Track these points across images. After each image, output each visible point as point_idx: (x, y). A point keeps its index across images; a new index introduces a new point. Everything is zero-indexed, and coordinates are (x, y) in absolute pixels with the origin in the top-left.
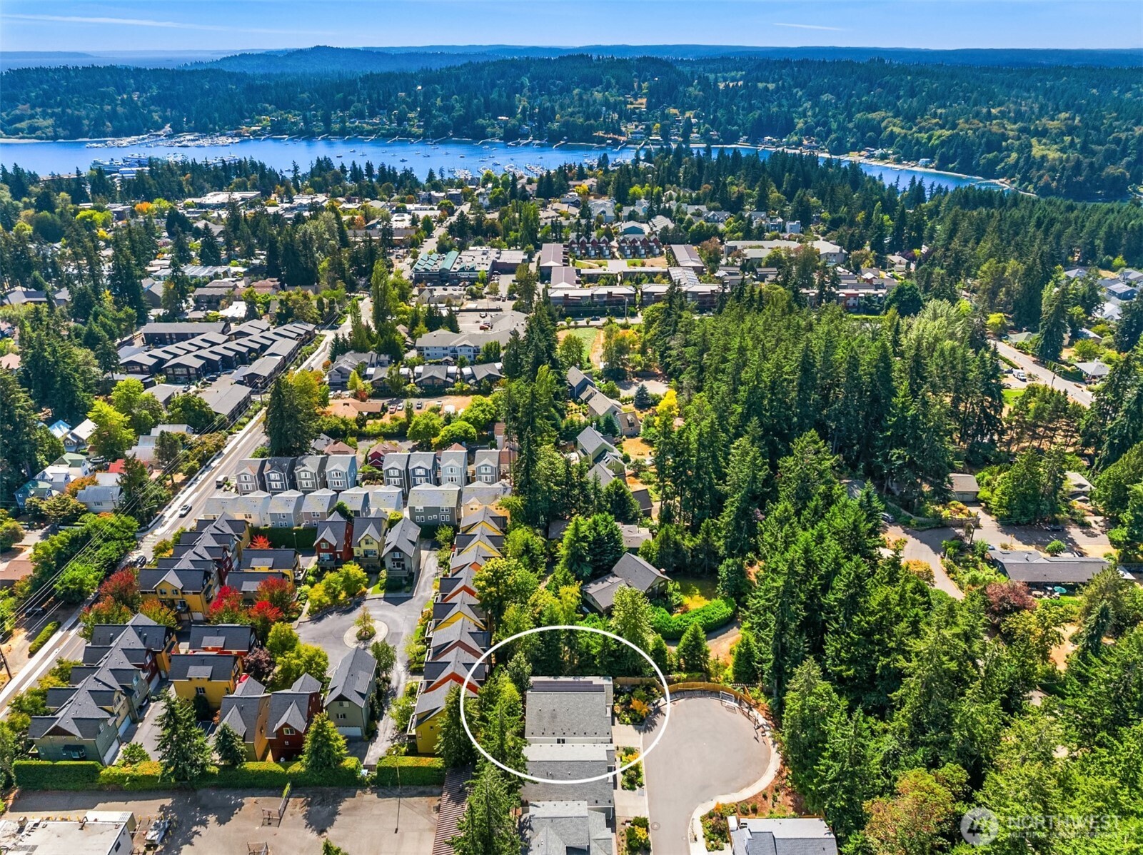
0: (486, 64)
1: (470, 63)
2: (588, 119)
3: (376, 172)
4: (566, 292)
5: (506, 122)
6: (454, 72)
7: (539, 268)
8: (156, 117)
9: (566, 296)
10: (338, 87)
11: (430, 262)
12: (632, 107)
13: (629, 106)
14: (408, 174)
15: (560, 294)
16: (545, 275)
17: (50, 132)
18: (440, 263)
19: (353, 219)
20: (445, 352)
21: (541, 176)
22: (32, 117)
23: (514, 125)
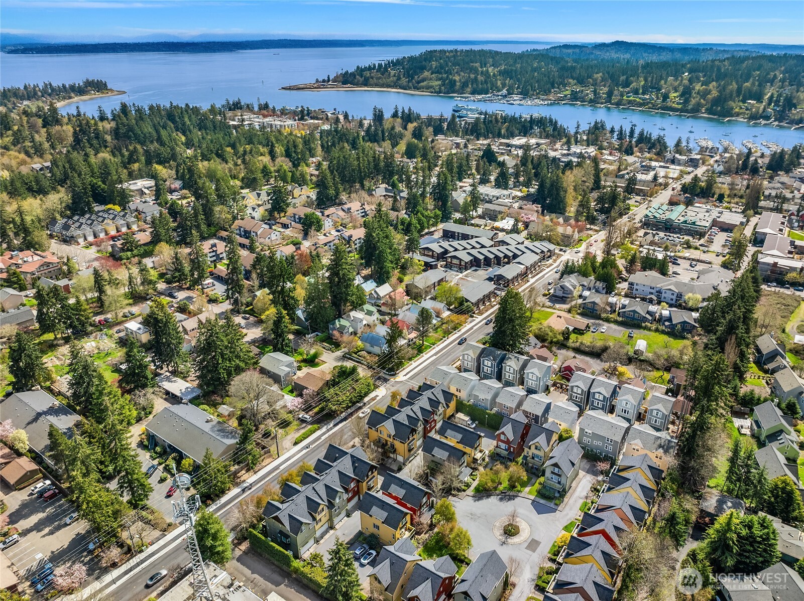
0: (747, 58)
1: (733, 57)
3: (636, 135)
4: (776, 260)
5: (753, 105)
6: (717, 63)
7: (755, 233)
8: (499, 83)
9: (775, 264)
10: (624, 71)
11: (660, 211)
15: (770, 260)
16: (758, 240)
18: (668, 213)
20: (652, 291)
21: (775, 153)
22: (430, 79)
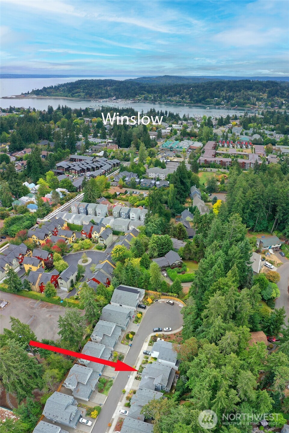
2: (244, 100)
4: (207, 159)
5: (217, 100)
8: (112, 94)
10: (166, 88)
12: (262, 96)
13: (260, 96)
14: (177, 115)
15: (204, 159)
17: (83, 97)
19: (153, 128)
20: (156, 175)
22: (80, 92)
23: (219, 101)
